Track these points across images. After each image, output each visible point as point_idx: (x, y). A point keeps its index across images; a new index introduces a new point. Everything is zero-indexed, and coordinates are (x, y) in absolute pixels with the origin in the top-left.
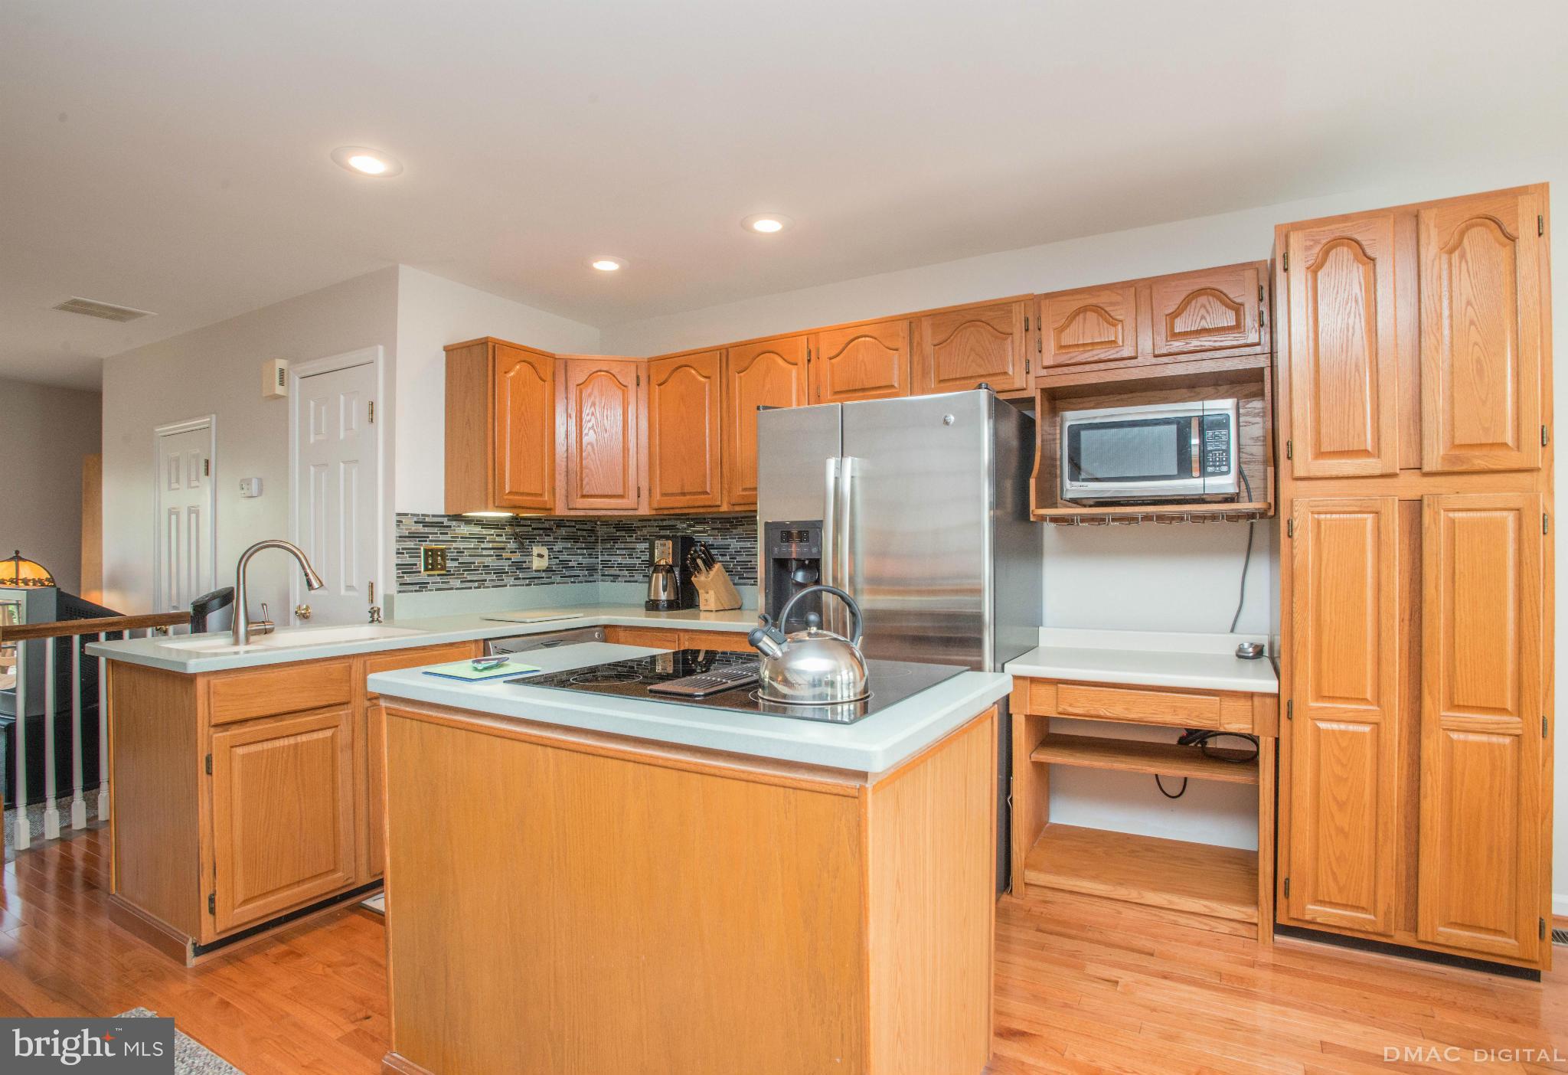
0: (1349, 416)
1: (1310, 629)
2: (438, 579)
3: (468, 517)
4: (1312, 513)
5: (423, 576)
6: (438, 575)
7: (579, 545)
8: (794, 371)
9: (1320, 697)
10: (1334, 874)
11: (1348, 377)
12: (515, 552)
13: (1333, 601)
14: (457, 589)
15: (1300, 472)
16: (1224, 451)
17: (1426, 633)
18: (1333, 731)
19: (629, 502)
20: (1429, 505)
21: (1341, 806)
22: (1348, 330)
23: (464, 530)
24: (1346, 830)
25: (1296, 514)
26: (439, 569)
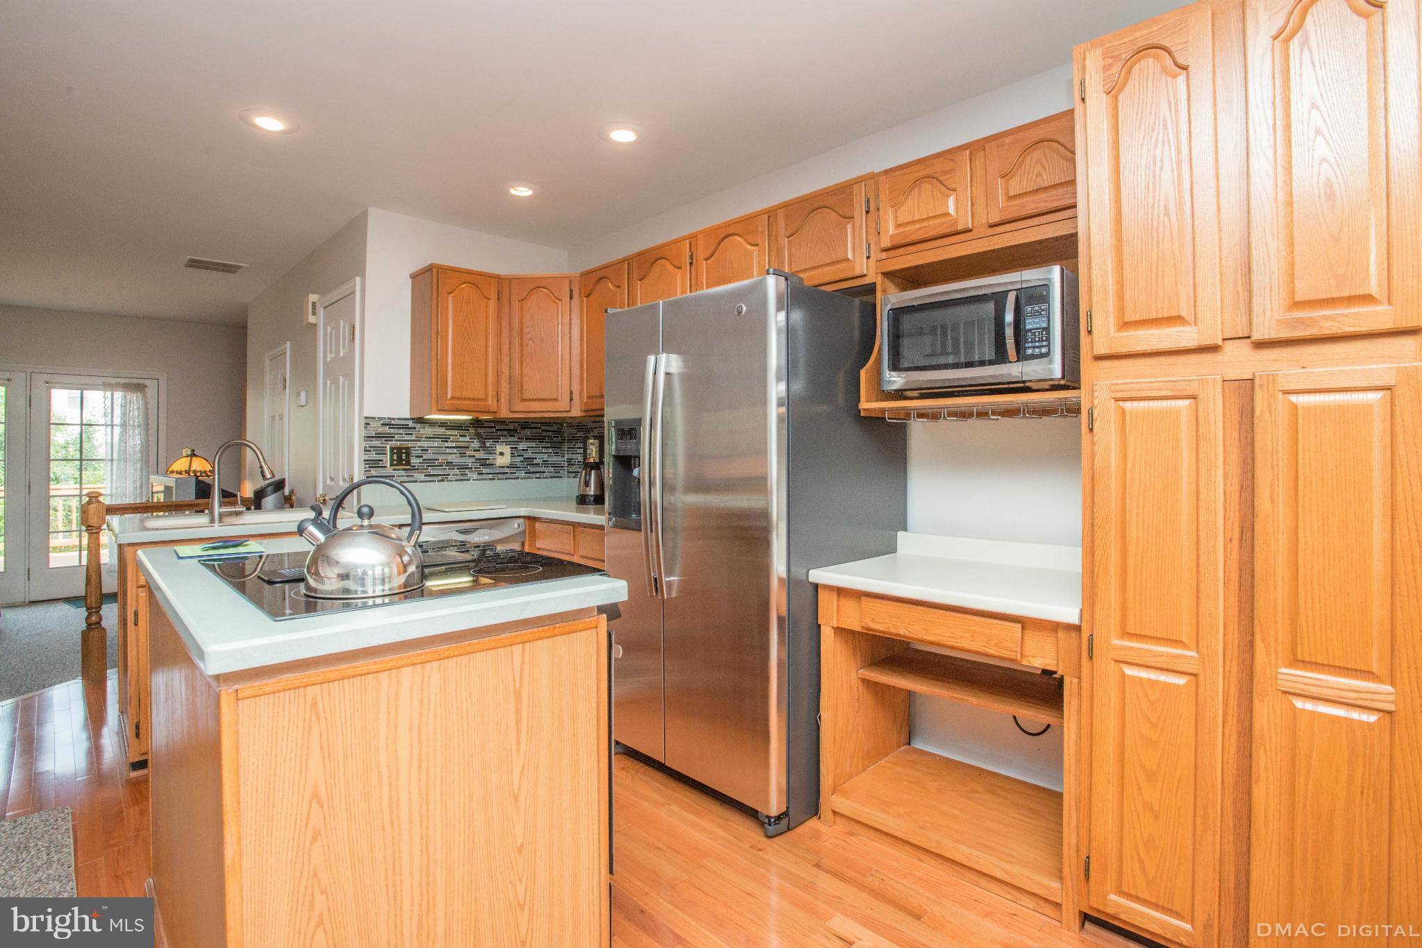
0: (1157, 275)
1: (1113, 546)
2: (403, 473)
3: (429, 419)
4: (1117, 400)
5: (389, 470)
6: (403, 469)
7: (544, 444)
8: (679, 273)
9: (1126, 634)
10: (1141, 861)
11: (1155, 224)
12: (479, 450)
13: (1141, 511)
14: (420, 482)
15: (1101, 350)
16: (1044, 329)
17: (1260, 556)
18: (1141, 679)
19: (563, 404)
20: (1261, 386)
21: (1151, 776)
22: (1155, 163)
23: (429, 431)
24: (1156, 807)
25: (1096, 402)
26: (403, 465)
